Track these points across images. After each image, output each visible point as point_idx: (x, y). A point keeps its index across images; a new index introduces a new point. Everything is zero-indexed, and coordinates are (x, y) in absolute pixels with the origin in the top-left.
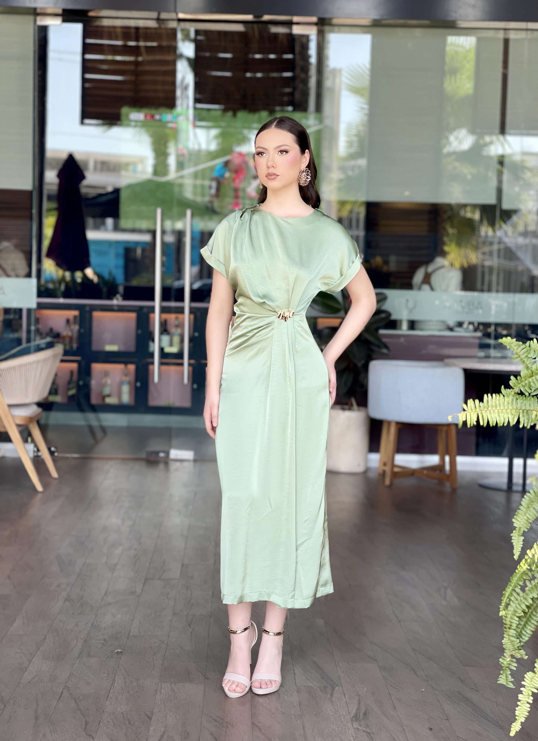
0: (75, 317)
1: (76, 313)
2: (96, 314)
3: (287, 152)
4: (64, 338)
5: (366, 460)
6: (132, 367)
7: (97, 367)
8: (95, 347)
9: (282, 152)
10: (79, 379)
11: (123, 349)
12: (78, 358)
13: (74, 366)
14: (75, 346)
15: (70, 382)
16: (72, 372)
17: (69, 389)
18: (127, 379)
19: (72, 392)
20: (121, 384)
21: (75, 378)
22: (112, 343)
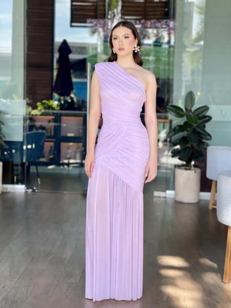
0: (53, 119)
1: (53, 117)
2: (63, 118)
3: (128, 37)
4: (48, 129)
5: (199, 196)
6: (81, 144)
7: (64, 145)
8: (63, 134)
9: (126, 37)
10: (55, 150)
11: (76, 135)
12: (54, 140)
13: (52, 144)
14: (53, 134)
15: (50, 151)
16: (51, 147)
17: (50, 155)
18: (79, 150)
19: (51, 156)
20: (76, 152)
21: (53, 150)
22: (71, 132)
